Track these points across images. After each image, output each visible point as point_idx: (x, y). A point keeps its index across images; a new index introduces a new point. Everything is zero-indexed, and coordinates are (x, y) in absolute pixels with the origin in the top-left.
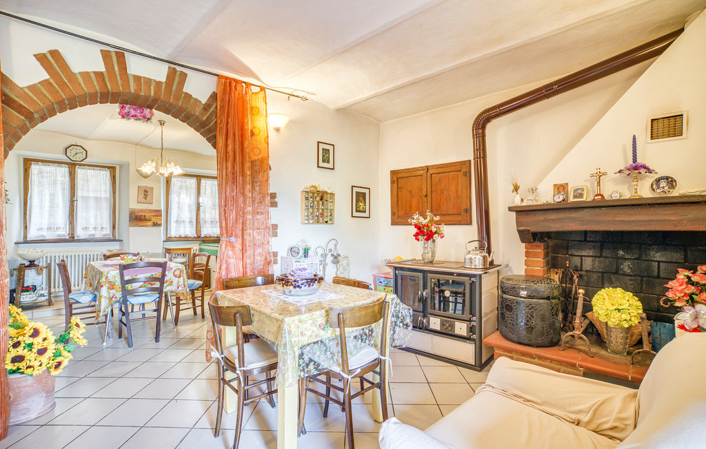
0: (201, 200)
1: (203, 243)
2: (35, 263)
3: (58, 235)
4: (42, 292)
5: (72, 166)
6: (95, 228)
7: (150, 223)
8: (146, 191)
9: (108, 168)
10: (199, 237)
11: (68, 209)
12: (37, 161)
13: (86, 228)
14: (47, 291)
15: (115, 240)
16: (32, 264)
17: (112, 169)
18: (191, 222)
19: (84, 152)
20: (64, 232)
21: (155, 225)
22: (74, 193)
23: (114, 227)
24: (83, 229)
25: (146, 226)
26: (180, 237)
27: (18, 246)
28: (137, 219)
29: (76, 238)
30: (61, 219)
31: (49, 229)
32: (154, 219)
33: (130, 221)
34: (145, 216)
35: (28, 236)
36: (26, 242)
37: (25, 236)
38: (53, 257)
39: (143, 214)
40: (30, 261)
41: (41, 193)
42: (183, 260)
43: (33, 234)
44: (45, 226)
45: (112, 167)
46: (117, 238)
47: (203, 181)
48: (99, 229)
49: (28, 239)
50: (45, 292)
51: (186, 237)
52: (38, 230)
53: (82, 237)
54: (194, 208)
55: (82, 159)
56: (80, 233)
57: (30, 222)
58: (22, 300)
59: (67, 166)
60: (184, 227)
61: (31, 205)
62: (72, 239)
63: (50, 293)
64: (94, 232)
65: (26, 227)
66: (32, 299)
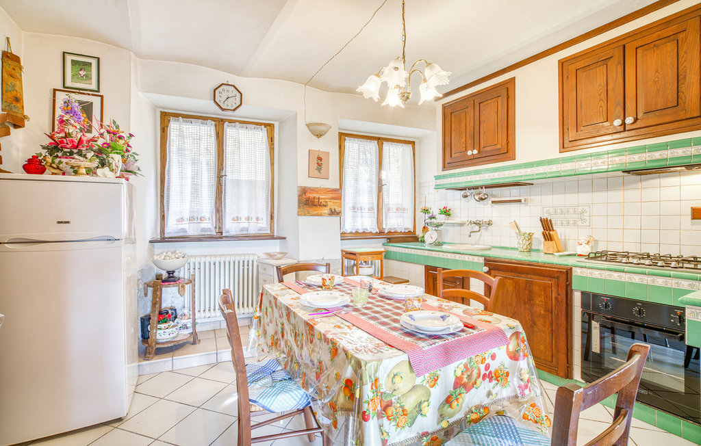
0: (384, 174)
1: (390, 242)
2: (176, 274)
3: (203, 230)
4: (184, 321)
5: (220, 123)
6: (248, 219)
7: (326, 211)
8: (319, 159)
9: (266, 125)
10: (381, 233)
11: (214, 189)
12: (176, 115)
13: (237, 219)
14: (191, 320)
15: (271, 237)
16: (171, 278)
17: (269, 127)
18: (370, 209)
19: (239, 95)
20: (209, 225)
21: (333, 213)
22: (222, 165)
23: (272, 218)
24: (233, 219)
25: (321, 215)
26: (357, 232)
27: (154, 247)
28: (309, 202)
29: (224, 234)
30: (206, 205)
31: (191, 219)
32: (331, 204)
33: (299, 207)
34: (319, 198)
35: (166, 231)
36: (163, 240)
37: (163, 231)
38: (197, 264)
39: (317, 196)
40: (169, 273)
41: (181, 165)
42: (371, 271)
43: (172, 228)
44: (187, 216)
45: (269, 125)
46: (275, 234)
47: (386, 146)
48: (254, 220)
49: (166, 236)
50: (189, 323)
51: (364, 232)
52: (178, 221)
53: (233, 233)
54: (375, 187)
55: (235, 106)
56: (230, 227)
57: (168, 211)
58: (158, 337)
59: (214, 123)
60: (362, 217)
61: (169, 183)
62: (219, 236)
63: (194, 324)
64: (245, 225)
65: (164, 216)
66: (172, 336)
